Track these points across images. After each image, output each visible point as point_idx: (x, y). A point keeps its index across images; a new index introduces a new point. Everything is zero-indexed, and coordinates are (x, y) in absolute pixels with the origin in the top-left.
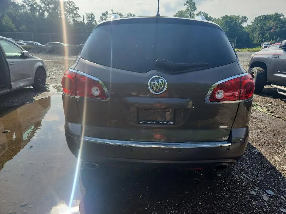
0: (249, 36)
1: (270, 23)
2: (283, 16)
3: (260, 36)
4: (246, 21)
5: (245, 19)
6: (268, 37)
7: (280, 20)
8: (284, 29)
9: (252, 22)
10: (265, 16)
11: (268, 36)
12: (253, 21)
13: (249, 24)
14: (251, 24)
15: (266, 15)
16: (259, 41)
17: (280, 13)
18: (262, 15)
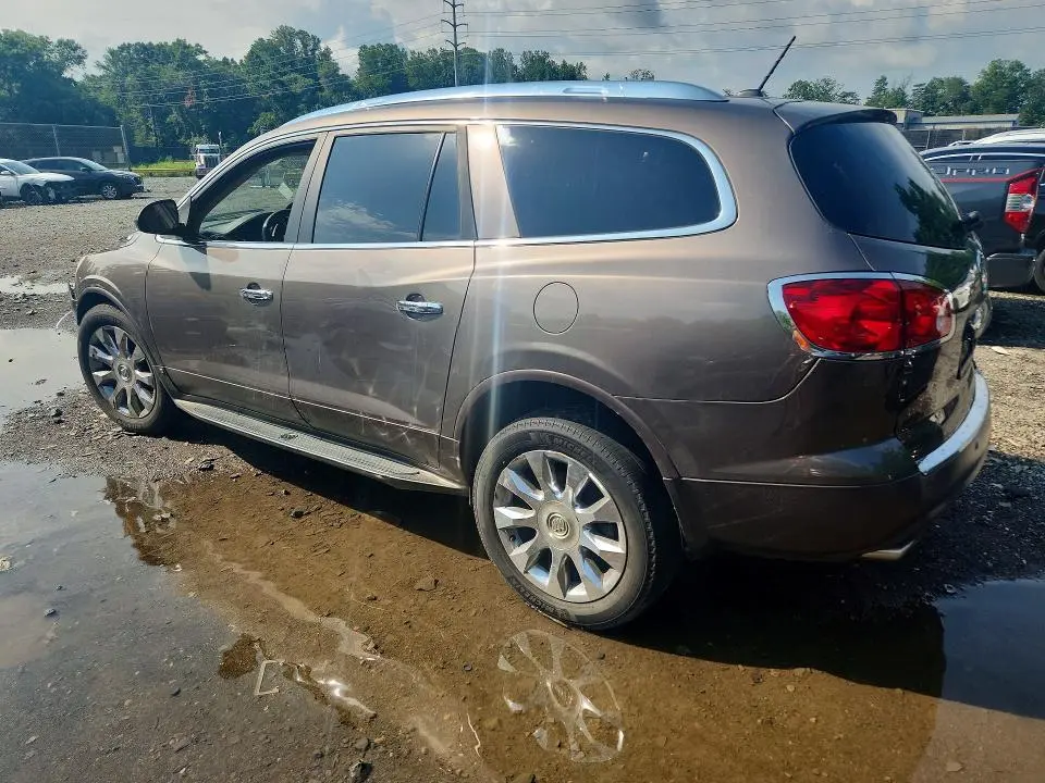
0: (118, 118)
1: (170, 75)
2: (205, 52)
3: (151, 120)
4: (80, 60)
5: (72, 52)
6: (178, 123)
7: (199, 64)
8: (223, 100)
9: (99, 65)
10: (143, 45)
11: (180, 119)
12: (103, 62)
13: (89, 74)
14: (99, 73)
15: (146, 43)
16: (154, 138)
17: (191, 42)
18: (133, 42)
